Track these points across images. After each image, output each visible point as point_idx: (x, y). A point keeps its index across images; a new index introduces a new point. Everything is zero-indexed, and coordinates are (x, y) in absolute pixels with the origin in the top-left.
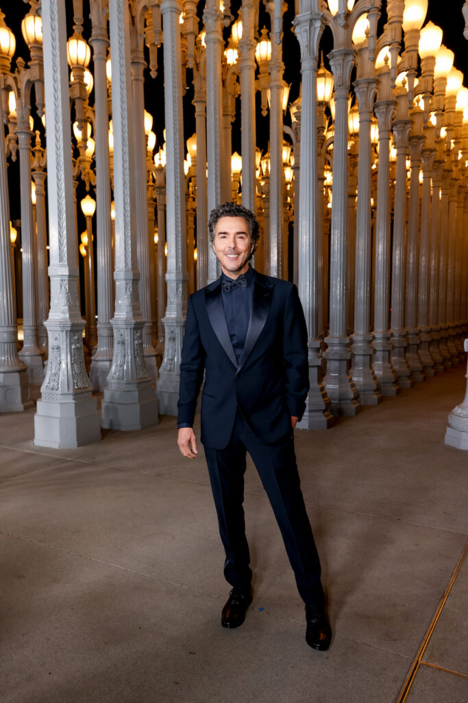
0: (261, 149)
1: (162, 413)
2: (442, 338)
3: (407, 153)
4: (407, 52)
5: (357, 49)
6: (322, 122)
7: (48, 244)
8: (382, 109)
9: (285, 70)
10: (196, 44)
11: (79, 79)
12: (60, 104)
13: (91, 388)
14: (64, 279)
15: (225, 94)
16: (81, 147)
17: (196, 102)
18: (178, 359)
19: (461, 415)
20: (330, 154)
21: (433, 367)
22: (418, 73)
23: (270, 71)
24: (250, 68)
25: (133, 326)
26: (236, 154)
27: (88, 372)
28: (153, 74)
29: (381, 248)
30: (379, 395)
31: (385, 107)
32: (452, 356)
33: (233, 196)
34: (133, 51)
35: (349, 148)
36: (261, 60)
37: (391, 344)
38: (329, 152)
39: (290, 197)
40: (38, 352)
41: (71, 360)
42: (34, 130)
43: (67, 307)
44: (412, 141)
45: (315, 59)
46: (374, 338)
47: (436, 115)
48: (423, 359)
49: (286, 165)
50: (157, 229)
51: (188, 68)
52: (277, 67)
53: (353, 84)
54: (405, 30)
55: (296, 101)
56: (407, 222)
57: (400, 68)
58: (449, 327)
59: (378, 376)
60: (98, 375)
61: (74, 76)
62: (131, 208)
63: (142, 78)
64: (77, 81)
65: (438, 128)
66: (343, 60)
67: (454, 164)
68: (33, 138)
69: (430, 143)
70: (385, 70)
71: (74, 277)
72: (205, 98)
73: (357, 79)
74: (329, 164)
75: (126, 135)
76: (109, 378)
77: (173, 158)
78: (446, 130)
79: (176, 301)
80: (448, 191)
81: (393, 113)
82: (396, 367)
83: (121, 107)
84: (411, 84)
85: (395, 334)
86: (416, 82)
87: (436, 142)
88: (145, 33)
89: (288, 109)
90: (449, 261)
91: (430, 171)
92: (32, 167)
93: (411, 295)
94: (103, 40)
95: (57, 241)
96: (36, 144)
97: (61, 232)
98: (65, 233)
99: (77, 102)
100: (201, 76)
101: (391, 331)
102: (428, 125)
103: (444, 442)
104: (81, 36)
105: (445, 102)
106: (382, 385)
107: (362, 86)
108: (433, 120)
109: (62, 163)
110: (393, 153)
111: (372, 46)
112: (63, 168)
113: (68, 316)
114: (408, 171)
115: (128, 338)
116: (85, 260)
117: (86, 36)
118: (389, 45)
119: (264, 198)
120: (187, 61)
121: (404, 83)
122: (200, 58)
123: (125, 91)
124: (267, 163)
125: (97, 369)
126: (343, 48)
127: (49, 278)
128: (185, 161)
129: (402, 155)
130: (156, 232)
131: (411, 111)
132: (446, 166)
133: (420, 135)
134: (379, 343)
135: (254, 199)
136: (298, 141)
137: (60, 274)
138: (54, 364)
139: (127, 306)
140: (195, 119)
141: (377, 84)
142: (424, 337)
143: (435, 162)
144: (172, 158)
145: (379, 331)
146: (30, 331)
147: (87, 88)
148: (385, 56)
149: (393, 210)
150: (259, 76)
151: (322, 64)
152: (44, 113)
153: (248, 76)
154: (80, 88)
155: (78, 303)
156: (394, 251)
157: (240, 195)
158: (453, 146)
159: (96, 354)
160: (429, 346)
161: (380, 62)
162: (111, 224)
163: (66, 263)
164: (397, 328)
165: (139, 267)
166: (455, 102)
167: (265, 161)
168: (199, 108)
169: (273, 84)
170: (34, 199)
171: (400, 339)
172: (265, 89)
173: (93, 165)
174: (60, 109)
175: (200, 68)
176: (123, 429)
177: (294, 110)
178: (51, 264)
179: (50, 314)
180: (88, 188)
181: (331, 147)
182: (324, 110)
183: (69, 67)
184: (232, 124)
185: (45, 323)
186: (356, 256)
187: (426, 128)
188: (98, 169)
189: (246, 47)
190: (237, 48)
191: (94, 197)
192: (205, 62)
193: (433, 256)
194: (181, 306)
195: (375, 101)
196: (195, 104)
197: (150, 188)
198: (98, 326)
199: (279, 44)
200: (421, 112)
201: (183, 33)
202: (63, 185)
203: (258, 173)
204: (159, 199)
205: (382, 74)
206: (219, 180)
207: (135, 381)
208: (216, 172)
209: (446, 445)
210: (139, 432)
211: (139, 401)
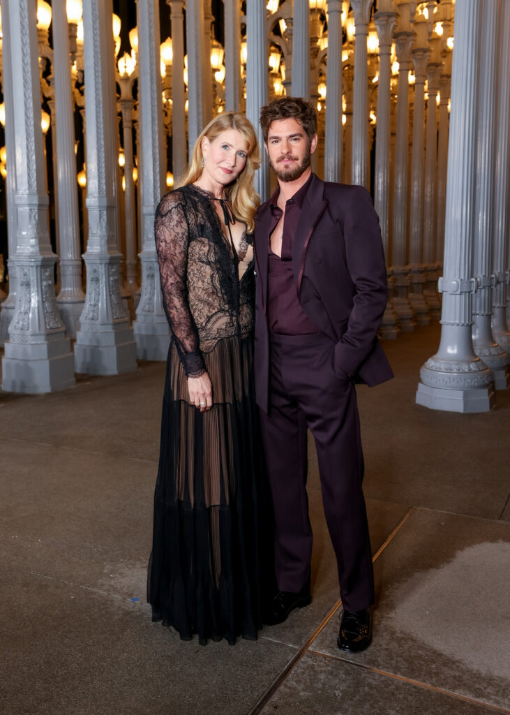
1: (78, 371)
18: (102, 304)
19: (434, 368)
25: (39, 263)
44: (399, 38)
62: (34, 114)
65: (432, 22)
69: (421, 40)
76: (11, 329)
78: (442, 26)
79: (99, 232)
87: (430, 41)
103: (415, 401)
115: (33, 278)
129: (405, 70)
133: (409, 31)
143: (430, 65)
156: (376, 172)
176: (28, 391)
187: (417, 23)
194: (106, 238)
206: (155, 81)
207: (43, 331)
208: (152, 71)
209: (416, 404)
210: (48, 395)
211: (49, 357)
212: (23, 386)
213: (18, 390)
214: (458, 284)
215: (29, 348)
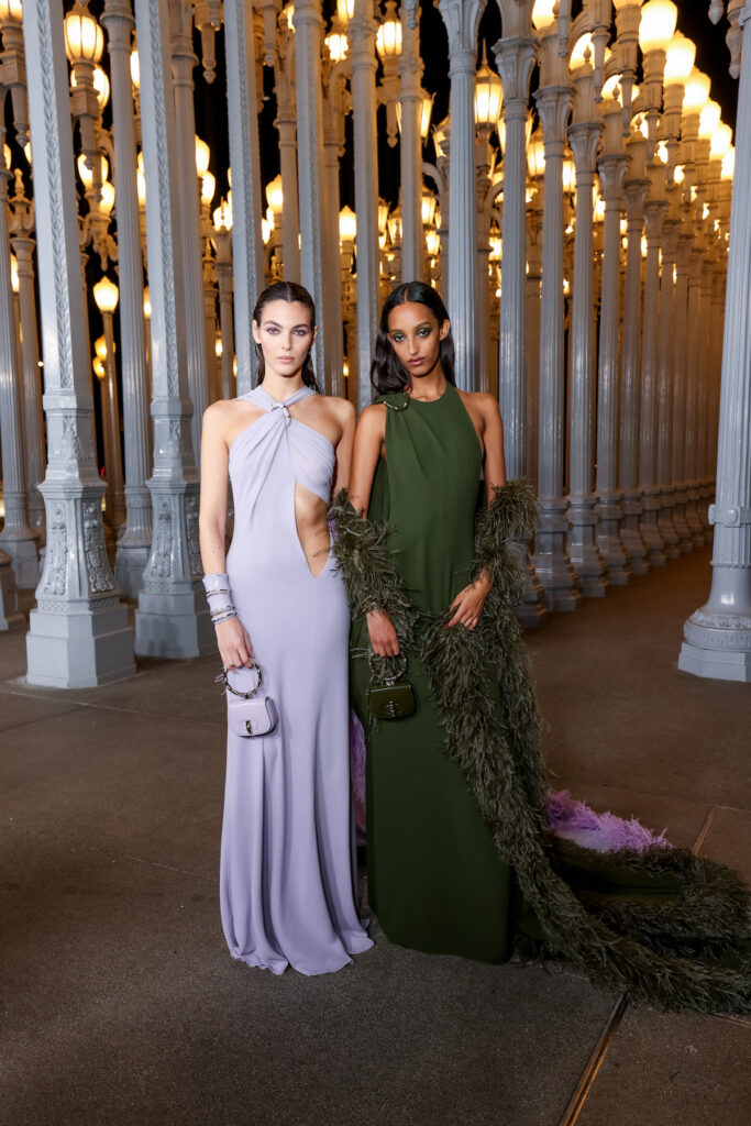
0: (387, 202)
2: (678, 505)
3: (622, 207)
4: (620, 43)
5: (540, 38)
6: (485, 157)
7: (41, 359)
8: (581, 136)
9: (425, 71)
10: (278, 26)
11: (86, 83)
12: (56, 126)
13: (118, 592)
14: (70, 414)
15: (327, 111)
16: (91, 197)
17: (278, 123)
19: (704, 624)
20: (498, 209)
21: (662, 551)
22: (639, 76)
23: (400, 72)
24: (367, 67)
25: (183, 491)
26: (346, 209)
27: (112, 566)
28: (209, 76)
29: (579, 362)
30: (579, 596)
31: (586, 132)
32: (693, 534)
33: (344, 278)
34: (175, 37)
35: (528, 200)
36: (387, 54)
37: (596, 514)
38: (496, 207)
39: (436, 280)
40: (29, 535)
41: (84, 547)
42: (12, 169)
43: (75, 461)
44: (629, 188)
45: (472, 54)
46: (569, 505)
47: (666, 146)
48: (647, 538)
49: (427, 227)
50: (219, 334)
51: (266, 67)
52: (412, 65)
53: (533, 94)
54: (617, 6)
55: (443, 123)
56: (621, 320)
57: (608, 69)
58: (688, 488)
59: (576, 566)
60: (129, 569)
61: (76, 78)
62: (176, 299)
63: (190, 82)
64: (83, 86)
65: (670, 168)
66: (518, 56)
67: (696, 225)
68: (12, 183)
69: (657, 191)
70: (585, 73)
71: (86, 411)
72: (294, 116)
73: (541, 87)
74: (498, 226)
75: (166, 178)
76: (144, 575)
77: (245, 216)
78: (684, 171)
80: (687, 270)
81: (599, 143)
82: (604, 552)
83: (158, 132)
84: (627, 95)
85: (602, 499)
86: (635, 92)
87: (667, 189)
88: (193, 6)
89: (430, 135)
90: (689, 382)
91: (659, 238)
92: (10, 230)
93: (629, 436)
94: (124, 18)
95: (57, 353)
96: (16, 191)
97: (63, 338)
98: (69, 339)
99: (83, 122)
100: (287, 80)
101: (596, 494)
102: (655, 162)
103: (677, 667)
104: (86, 9)
105: (682, 124)
106: (581, 580)
107: (549, 98)
108: (663, 154)
109: (61, 225)
110: (600, 209)
111: (563, 33)
112: (63, 233)
113: (77, 475)
114: (623, 236)
115: (175, 509)
116: (102, 383)
117: (96, 9)
118: (592, 31)
119: (394, 282)
120: (264, 55)
121: (616, 94)
122: (286, 48)
123: (162, 105)
124: (397, 224)
125: (126, 562)
126: (517, 36)
127: (44, 413)
128: (263, 221)
129: (614, 212)
130: (219, 337)
131: (628, 140)
132: (684, 229)
133: (642, 178)
134: (577, 514)
135: (377, 284)
136: (446, 188)
137: (63, 407)
138: (56, 552)
139: (174, 459)
140: (277, 153)
141: (573, 96)
142: (649, 504)
143: (666, 222)
144: (243, 217)
145: (577, 495)
146: (14, 501)
147: (100, 98)
148: (584, 49)
149: (600, 300)
150: (382, 80)
151: (485, 62)
152: (27, 140)
153: (365, 80)
154: (88, 97)
155: (93, 455)
156: (601, 366)
157: (355, 276)
158: (694, 196)
159: (125, 536)
160: (657, 517)
161: (577, 59)
162: (145, 325)
163: (72, 388)
164: (606, 490)
165: (192, 395)
166: (698, 125)
167: (394, 221)
168: (284, 133)
169: (406, 94)
170: (16, 283)
171: (612, 506)
172: (393, 102)
173: (112, 228)
174: (55, 135)
175: (285, 66)
176: (170, 655)
177: (439, 137)
178: (47, 390)
179: (47, 472)
180: (104, 266)
181: (500, 198)
182: (488, 136)
183: (69, 62)
184: (340, 159)
185: (40, 487)
186: (541, 375)
187: (652, 167)
188: (120, 233)
189: (360, 32)
190: (346, 34)
191: (115, 280)
192: (294, 56)
193: (663, 373)
195: (569, 122)
196: (279, 127)
197: (208, 266)
198: (127, 491)
199: (414, 29)
200: (644, 142)
201: (257, 7)
202: (64, 262)
203: (382, 241)
204: (223, 284)
205: (581, 79)
206: (319, 252)
207: (188, 578)
208: (315, 238)
209: (680, 671)
210: (196, 660)
211: (196, 611)
212: (164, 647)
213: (157, 654)
214: (736, 512)
215: (172, 602)
